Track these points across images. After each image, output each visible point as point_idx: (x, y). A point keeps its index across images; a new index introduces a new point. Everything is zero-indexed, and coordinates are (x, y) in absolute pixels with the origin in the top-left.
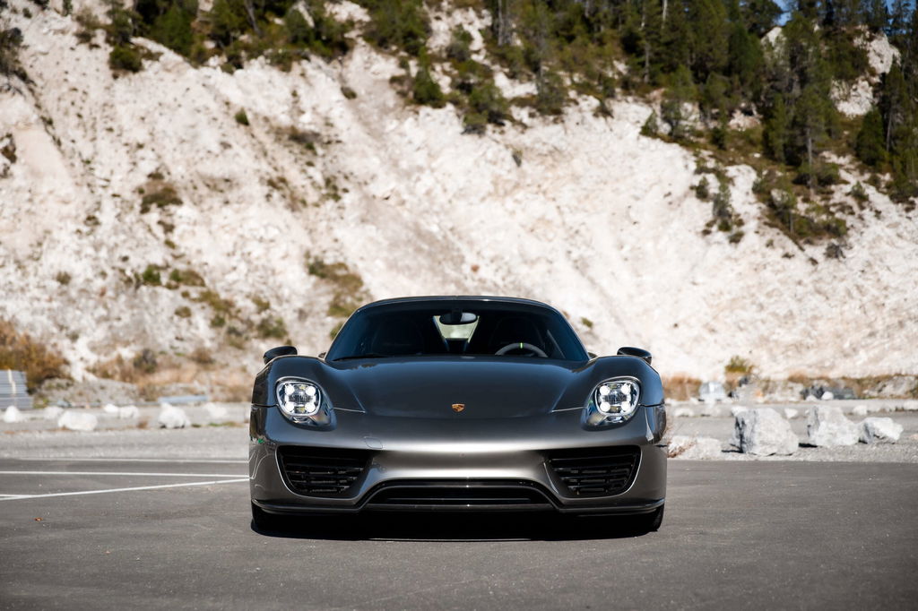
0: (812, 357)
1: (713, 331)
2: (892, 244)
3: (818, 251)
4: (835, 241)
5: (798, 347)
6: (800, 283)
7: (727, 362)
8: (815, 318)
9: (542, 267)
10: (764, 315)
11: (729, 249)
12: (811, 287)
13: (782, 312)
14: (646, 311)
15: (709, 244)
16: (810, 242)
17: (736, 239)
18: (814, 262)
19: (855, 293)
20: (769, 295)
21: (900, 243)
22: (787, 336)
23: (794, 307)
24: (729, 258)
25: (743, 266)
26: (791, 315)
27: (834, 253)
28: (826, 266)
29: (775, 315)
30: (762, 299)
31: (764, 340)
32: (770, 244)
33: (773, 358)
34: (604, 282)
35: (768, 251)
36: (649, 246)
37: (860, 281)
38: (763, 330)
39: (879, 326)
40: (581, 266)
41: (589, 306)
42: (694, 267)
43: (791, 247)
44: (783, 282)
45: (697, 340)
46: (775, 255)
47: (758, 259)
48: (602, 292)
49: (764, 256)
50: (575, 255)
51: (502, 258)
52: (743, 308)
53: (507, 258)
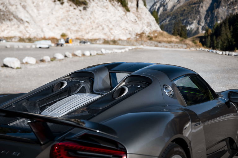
0: (80, 34)
1: (57, 26)
2: (96, 7)
3: (81, 8)
4: (84, 6)
5: (77, 31)
6: (77, 16)
7: (61, 34)
8: (81, 24)
9: (14, 7)
10: (69, 23)
11: (60, 6)
12: (80, 17)
13: (73, 22)
14: (41, 20)
15: (55, 4)
16: (79, 6)
17: (62, 3)
18: (80, 11)
19: (89, 19)
20: (70, 18)
21: (98, 7)
22: (74, 28)
23: (76, 21)
24: (61, 8)
25: (64, 10)
26: (75, 23)
27: (85, 9)
28: (83, 12)
29: (72, 23)
30: (69, 19)
31: (69, 29)
32: (70, 5)
33: (71, 33)
34: (30, 12)
35: (70, 7)
36: (41, 3)
37: (91, 16)
38: (69, 26)
39: (94, 27)
40: (24, 7)
41: (28, 18)
42: (52, 10)
43: (75, 7)
44: (74, 15)
45: (54, 28)
46: (72, 8)
47: (68, 9)
48: (30, 15)
49: (69, 8)
50: (22, 4)
51: (4, 4)
52: (64, 21)
53: (5, 4)
